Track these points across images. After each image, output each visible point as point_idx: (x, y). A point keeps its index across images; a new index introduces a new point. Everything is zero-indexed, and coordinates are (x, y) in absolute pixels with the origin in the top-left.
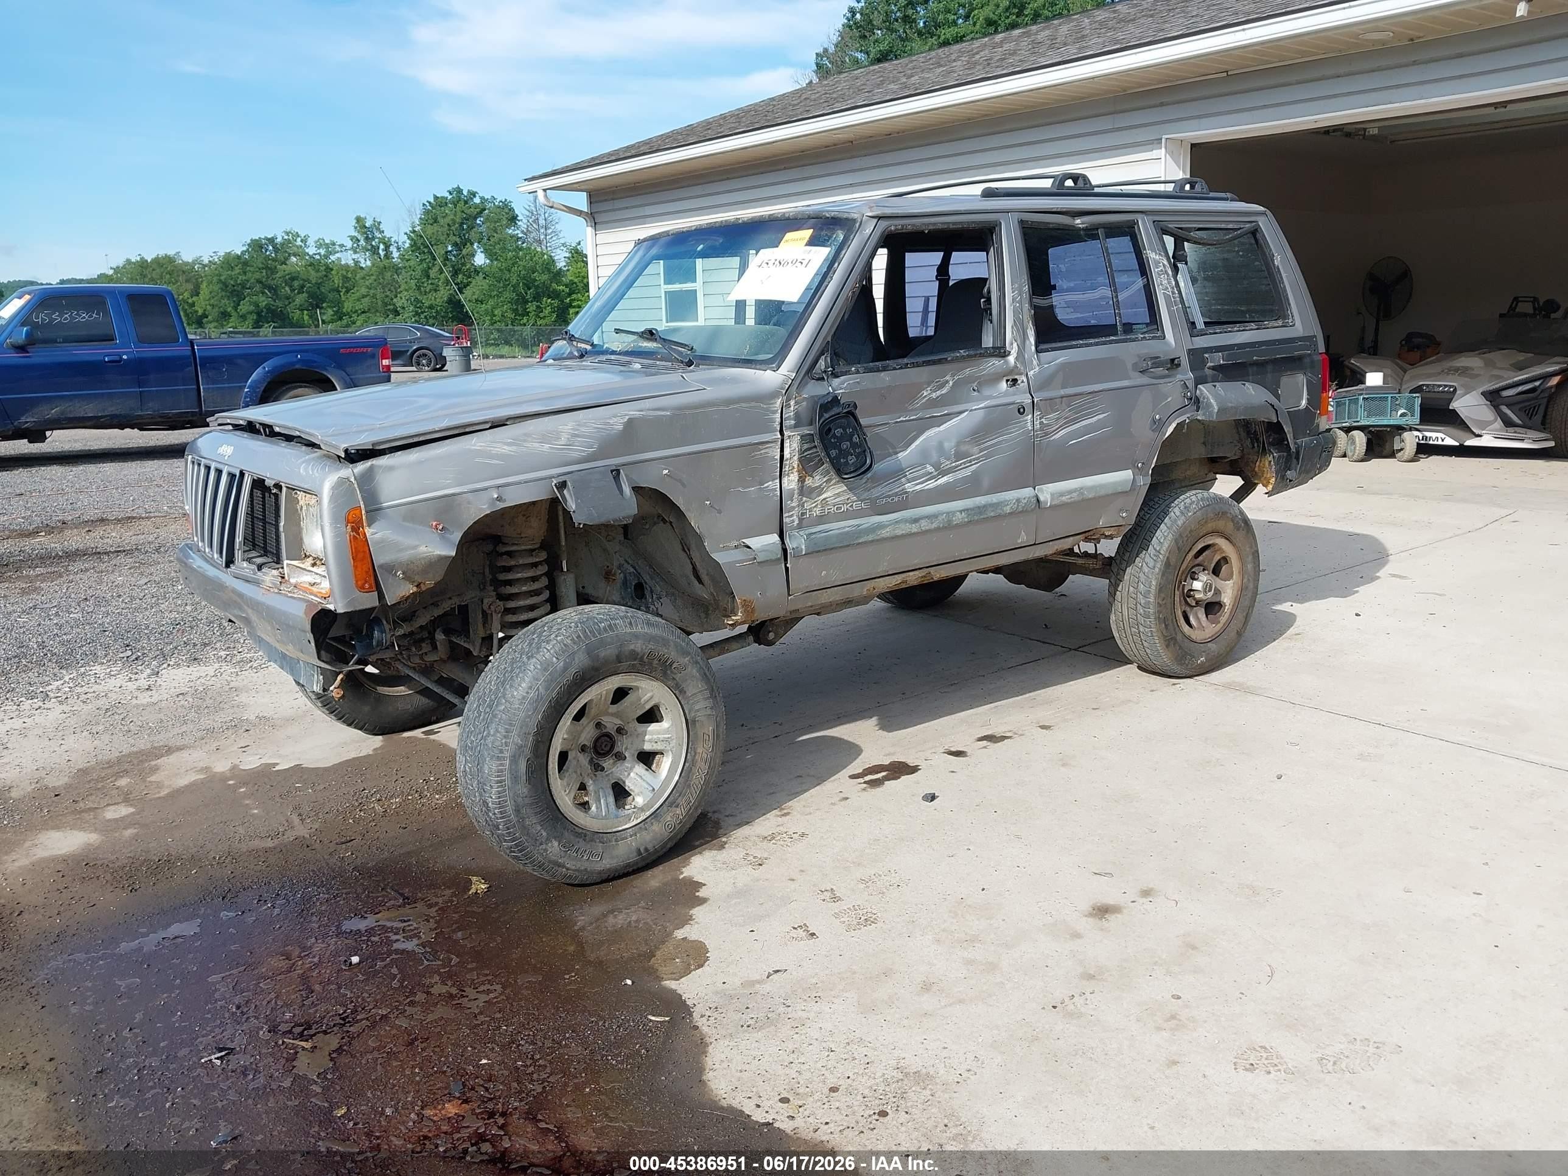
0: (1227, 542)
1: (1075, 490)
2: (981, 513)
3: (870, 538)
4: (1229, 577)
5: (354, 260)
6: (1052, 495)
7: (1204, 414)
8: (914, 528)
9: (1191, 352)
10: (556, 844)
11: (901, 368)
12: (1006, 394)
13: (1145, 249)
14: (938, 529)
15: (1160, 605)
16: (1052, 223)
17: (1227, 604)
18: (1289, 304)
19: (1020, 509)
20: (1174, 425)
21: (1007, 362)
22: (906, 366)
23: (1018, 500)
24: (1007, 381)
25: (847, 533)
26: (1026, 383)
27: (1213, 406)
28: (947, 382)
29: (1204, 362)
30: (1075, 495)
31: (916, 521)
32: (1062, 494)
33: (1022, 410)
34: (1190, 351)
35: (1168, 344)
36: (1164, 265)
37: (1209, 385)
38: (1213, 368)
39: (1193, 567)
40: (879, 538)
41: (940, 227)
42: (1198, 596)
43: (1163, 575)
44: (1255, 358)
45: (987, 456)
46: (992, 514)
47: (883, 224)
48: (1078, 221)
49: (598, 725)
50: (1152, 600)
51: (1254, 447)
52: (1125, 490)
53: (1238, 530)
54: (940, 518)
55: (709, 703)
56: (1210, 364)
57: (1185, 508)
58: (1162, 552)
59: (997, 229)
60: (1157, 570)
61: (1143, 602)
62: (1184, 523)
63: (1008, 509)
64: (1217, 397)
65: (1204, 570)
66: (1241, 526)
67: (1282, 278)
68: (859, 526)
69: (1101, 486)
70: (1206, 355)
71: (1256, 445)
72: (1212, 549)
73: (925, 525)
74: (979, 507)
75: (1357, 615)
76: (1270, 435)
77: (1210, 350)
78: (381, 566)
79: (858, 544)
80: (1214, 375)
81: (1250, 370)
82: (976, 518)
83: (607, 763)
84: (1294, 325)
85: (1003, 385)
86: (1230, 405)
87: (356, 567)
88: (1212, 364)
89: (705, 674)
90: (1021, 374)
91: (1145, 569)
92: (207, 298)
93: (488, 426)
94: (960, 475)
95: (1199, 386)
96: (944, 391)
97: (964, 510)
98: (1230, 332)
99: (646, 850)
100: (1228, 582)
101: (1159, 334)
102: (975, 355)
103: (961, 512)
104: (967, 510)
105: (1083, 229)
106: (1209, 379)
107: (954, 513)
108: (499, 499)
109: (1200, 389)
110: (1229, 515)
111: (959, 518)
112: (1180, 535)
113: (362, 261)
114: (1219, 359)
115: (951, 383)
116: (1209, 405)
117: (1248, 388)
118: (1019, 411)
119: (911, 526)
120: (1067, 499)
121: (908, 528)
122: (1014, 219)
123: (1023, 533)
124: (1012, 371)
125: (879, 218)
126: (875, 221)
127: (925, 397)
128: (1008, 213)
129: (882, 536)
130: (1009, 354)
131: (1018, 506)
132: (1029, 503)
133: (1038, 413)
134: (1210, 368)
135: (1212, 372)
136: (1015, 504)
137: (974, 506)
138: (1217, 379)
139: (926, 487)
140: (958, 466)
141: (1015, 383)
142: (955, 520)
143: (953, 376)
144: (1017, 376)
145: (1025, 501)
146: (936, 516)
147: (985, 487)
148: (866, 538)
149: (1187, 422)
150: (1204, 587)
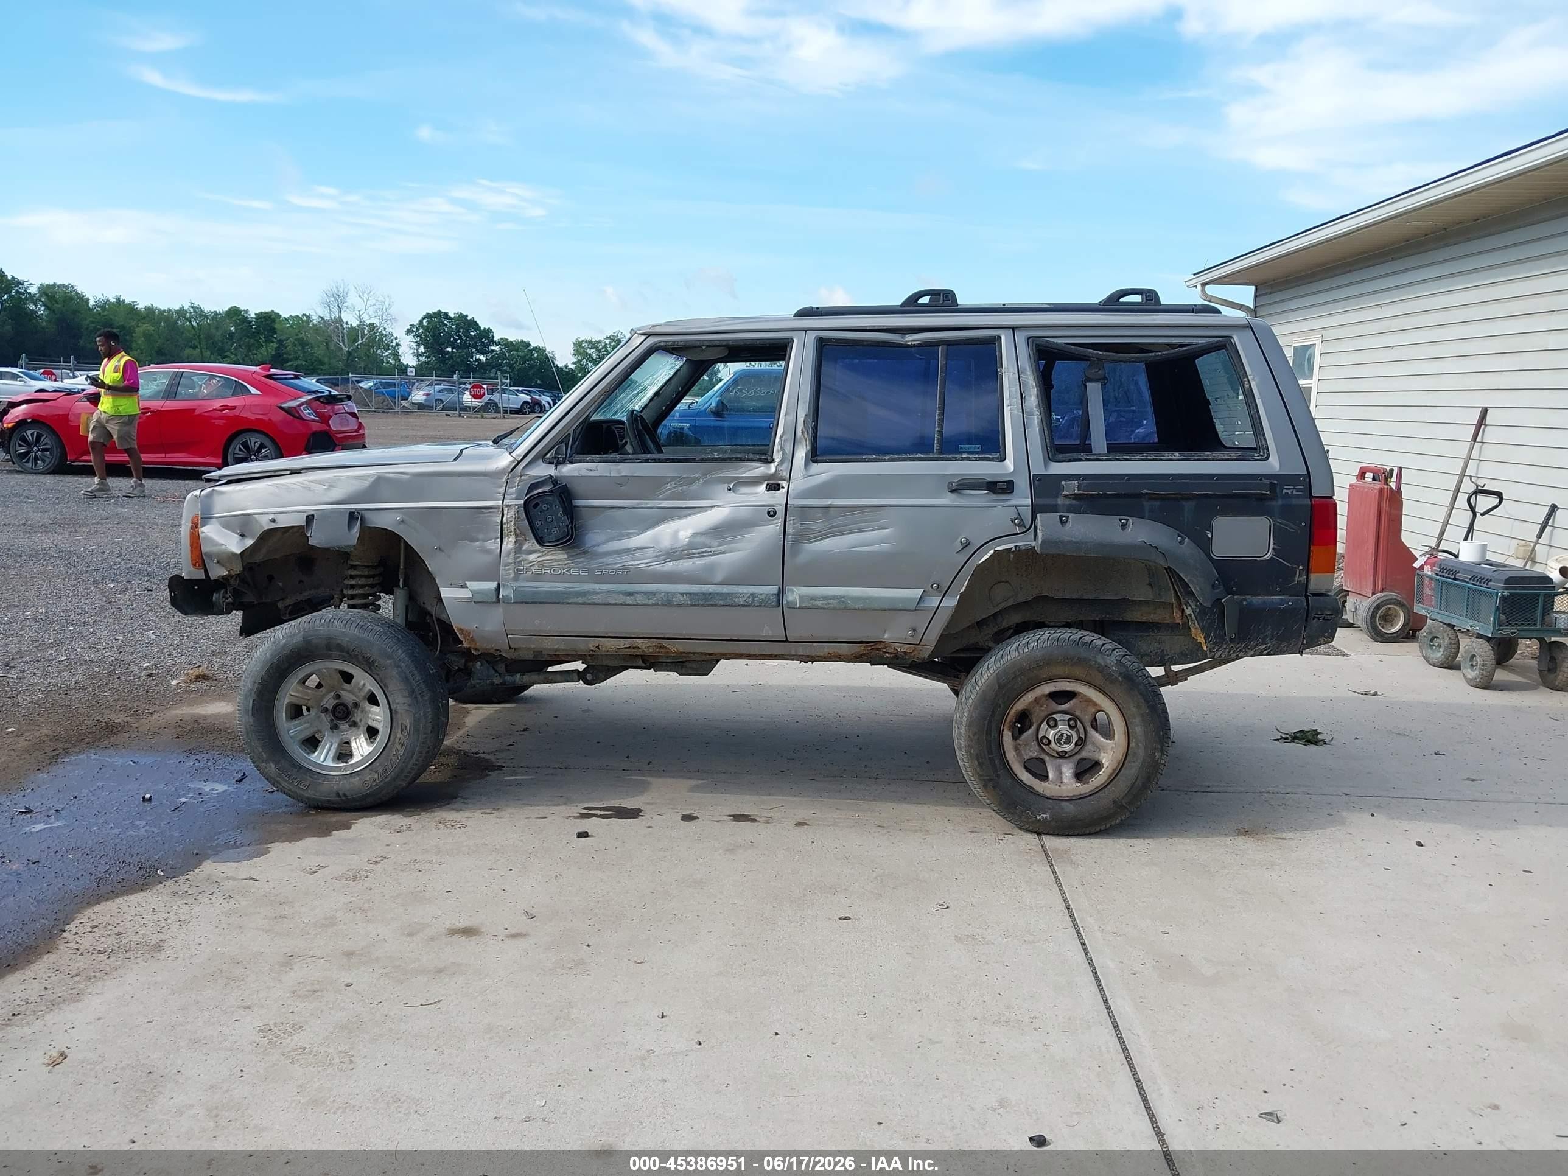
0: (1102, 694)
1: (834, 598)
2: (706, 599)
3: (580, 600)
4: (1110, 736)
6: (802, 598)
8: (629, 600)
9: (1041, 478)
10: (273, 766)
11: (641, 462)
12: (760, 497)
14: (656, 605)
16: (867, 341)
17: (1105, 767)
20: (993, 551)
21: (769, 469)
22: (647, 461)
23: (753, 595)
24: (767, 485)
25: (556, 592)
26: (786, 489)
28: (698, 478)
29: (1059, 489)
30: (832, 601)
31: (631, 594)
32: (816, 598)
33: (772, 513)
34: (1038, 476)
35: (1005, 468)
36: (1026, 384)
38: (1070, 497)
40: (590, 602)
41: (718, 343)
45: (726, 552)
46: (721, 602)
47: (652, 341)
48: (908, 338)
49: (338, 696)
52: (908, 608)
54: (658, 596)
55: (408, 701)
56: (1065, 493)
58: (980, 684)
59: (788, 345)
63: (741, 601)
65: (1071, 721)
67: (1255, 402)
68: (569, 588)
70: (1063, 483)
73: (640, 599)
74: (704, 594)
75: (1419, 844)
78: (205, 554)
79: (568, 604)
82: (701, 603)
83: (344, 726)
84: (1268, 461)
85: (761, 489)
87: (192, 552)
88: (1067, 493)
89: (407, 678)
90: (784, 480)
93: (289, 472)
95: (1041, 514)
96: (693, 487)
97: (686, 594)
99: (345, 795)
100: (1108, 741)
101: (999, 455)
102: (730, 459)
103: (682, 594)
104: (690, 594)
105: (914, 346)
106: (1058, 509)
107: (674, 594)
108: (273, 521)
109: (1041, 517)
110: (1091, 663)
111: (680, 599)
114: (1073, 487)
115: (702, 479)
118: (768, 513)
119: (624, 598)
120: (823, 604)
121: (621, 599)
122: (811, 337)
123: (767, 628)
124: (773, 476)
125: (648, 335)
126: (644, 337)
127: (669, 489)
128: (806, 331)
129: (594, 601)
130: (773, 461)
131: (753, 600)
132: (769, 598)
133: (792, 518)
134: (1066, 496)
135: (1068, 502)
136: (749, 597)
137: (699, 591)
138: (1071, 510)
139: (651, 567)
140: (690, 554)
141: (777, 487)
142: (676, 600)
143: (705, 475)
144: (780, 482)
145: (763, 597)
146: (653, 594)
147: (719, 577)
148: (575, 600)
149: (1014, 549)
150: (1057, 737)
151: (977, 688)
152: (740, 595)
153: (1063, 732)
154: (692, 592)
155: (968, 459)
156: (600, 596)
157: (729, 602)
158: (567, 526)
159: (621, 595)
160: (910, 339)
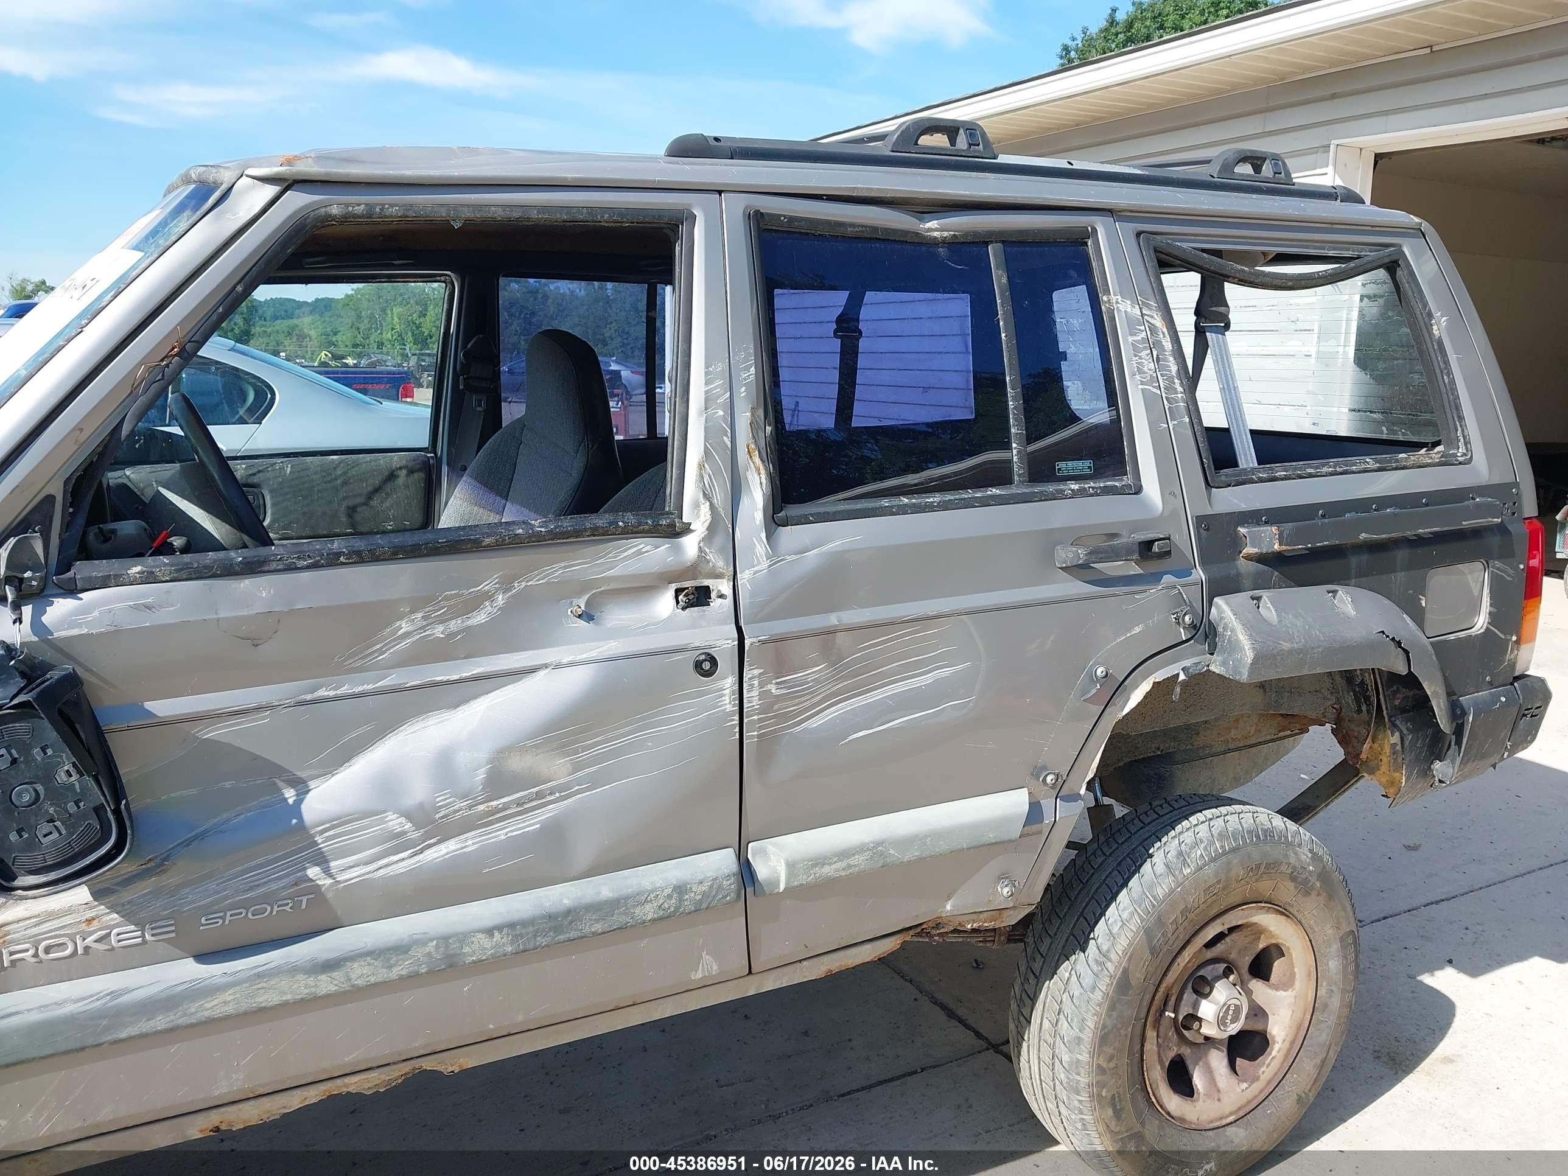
0: (1283, 918)
1: (861, 849)
2: (557, 930)
3: (160, 1022)
4: (1287, 984)
5: (569, 289)
6: (791, 866)
7: (1224, 664)
8: (326, 984)
9: (1206, 524)
11: (315, 566)
12: (667, 624)
13: (1107, 292)
15: (1101, 1070)
16: (853, 225)
17: (1278, 1039)
18: (1461, 418)
19: (688, 906)
20: (1145, 687)
21: (678, 550)
23: (681, 889)
24: (678, 591)
26: (730, 600)
27: (1242, 649)
28: (489, 596)
29: (1236, 544)
30: (859, 859)
31: (329, 966)
32: (819, 861)
33: (707, 666)
34: (1200, 520)
35: (1146, 506)
36: (1153, 329)
37: (1243, 597)
38: (1261, 559)
39: (1200, 967)
40: (192, 1020)
41: (499, 214)
42: (1206, 1030)
43: (1112, 1007)
44: (1363, 536)
45: (594, 782)
46: (598, 927)
47: (297, 201)
48: (933, 224)
50: (1084, 1057)
51: (1359, 711)
52: (1006, 837)
53: (1307, 893)
54: (418, 953)
56: (1249, 550)
57: (1180, 854)
58: (1113, 956)
59: (684, 229)
60: (1098, 996)
61: (1066, 1058)
62: (1171, 891)
63: (649, 912)
64: (1255, 627)
65: (1227, 973)
66: (1312, 888)
67: (1447, 363)
69: (936, 835)
70: (1242, 530)
71: (1364, 708)
72: (1245, 932)
73: (360, 973)
76: (1395, 693)
77: (1254, 517)
79: (116, 1043)
80: (1258, 575)
81: (1354, 561)
82: (542, 941)
84: (1469, 461)
85: (665, 603)
86: (1286, 646)
88: (1255, 550)
90: (719, 576)
91: (1076, 991)
92: (433, 320)
94: (502, 833)
95: (1218, 600)
96: (480, 618)
97: (500, 928)
98: (1311, 476)
100: (1282, 993)
101: (1128, 480)
102: (577, 533)
103: (489, 932)
104: (512, 926)
105: (944, 242)
106: (1246, 582)
107: (464, 937)
109: (1218, 607)
110: (1284, 868)
111: (483, 947)
112: (1159, 919)
113: (578, 291)
114: (1271, 540)
115: (500, 599)
116: (1234, 647)
117: (1342, 601)
118: (698, 665)
119: (311, 981)
120: (837, 870)
121: (301, 987)
122: (734, 208)
123: (706, 957)
124: (693, 570)
125: (288, 184)
126: (271, 191)
127: (407, 635)
128: (720, 192)
129: (206, 1014)
130: (687, 529)
131: (681, 900)
132: (720, 887)
133: (756, 672)
134: (1249, 558)
135: (1253, 566)
136: (670, 897)
137: (537, 912)
138: (1262, 583)
139: (382, 872)
140: (497, 810)
141: (700, 597)
142: (471, 952)
143: (506, 585)
144: (706, 582)
145: (704, 888)
146: (400, 949)
147: (584, 852)
148: (144, 1026)
149: (1182, 677)
150: (1221, 1015)
151: (1109, 965)
152: (640, 898)
153: (1229, 1003)
154: (516, 917)
155: (1082, 493)
156: (227, 996)
157: (619, 919)
158: (99, 810)
159: (300, 977)
160: (934, 227)
